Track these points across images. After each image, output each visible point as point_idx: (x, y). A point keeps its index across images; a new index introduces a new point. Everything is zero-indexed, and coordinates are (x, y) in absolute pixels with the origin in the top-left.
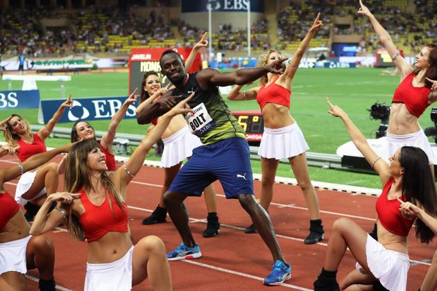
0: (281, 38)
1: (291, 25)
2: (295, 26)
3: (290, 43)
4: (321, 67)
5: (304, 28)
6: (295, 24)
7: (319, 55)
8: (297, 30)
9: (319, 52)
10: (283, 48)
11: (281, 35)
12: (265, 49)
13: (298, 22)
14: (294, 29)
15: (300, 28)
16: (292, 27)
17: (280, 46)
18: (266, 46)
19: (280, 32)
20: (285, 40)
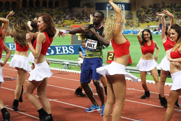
0: (138, 22)
1: (142, 16)
2: (144, 17)
3: (142, 24)
4: (154, 34)
5: (148, 17)
6: (144, 15)
7: (154, 29)
8: (145, 18)
9: (154, 27)
10: (139, 26)
11: (138, 20)
12: (131, 26)
13: (145, 15)
14: (144, 18)
15: (146, 17)
16: (143, 17)
17: (137, 25)
18: (131, 25)
19: (137, 19)
20: (140, 22)
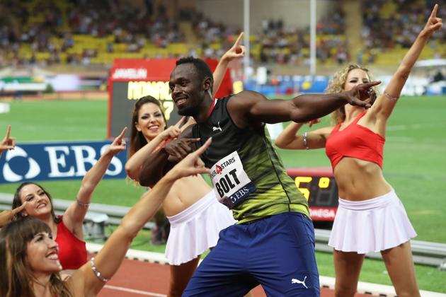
0: (368, 43)
1: (384, 20)
2: (393, 24)
3: (384, 52)
4: (435, 94)
5: (407, 26)
6: (392, 19)
7: (433, 73)
8: (395, 30)
9: (434, 67)
10: (372, 60)
11: (367, 39)
12: (340, 61)
13: (398, 17)
14: (390, 28)
15: (401, 26)
16: (387, 24)
17: (365, 57)
18: (342, 56)
19: (366, 33)
20: (375, 46)
